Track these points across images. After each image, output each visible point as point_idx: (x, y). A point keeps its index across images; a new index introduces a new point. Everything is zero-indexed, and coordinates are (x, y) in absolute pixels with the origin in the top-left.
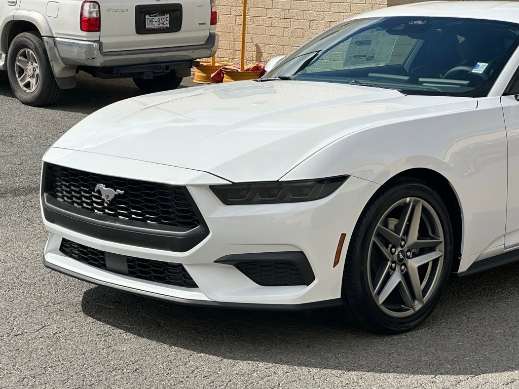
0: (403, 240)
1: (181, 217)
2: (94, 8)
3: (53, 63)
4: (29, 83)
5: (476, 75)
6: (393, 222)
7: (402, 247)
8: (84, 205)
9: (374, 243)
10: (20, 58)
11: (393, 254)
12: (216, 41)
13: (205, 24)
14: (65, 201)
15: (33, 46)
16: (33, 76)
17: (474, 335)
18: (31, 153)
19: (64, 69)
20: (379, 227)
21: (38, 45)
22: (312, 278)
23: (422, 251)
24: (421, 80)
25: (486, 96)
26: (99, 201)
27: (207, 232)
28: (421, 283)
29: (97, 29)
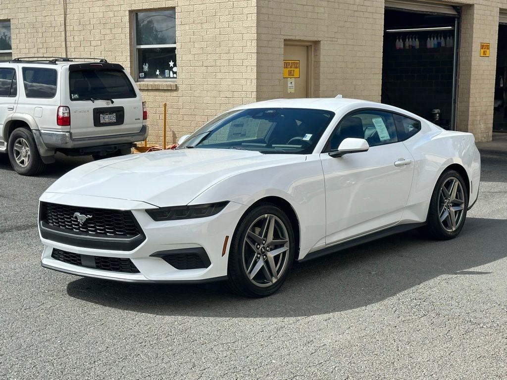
0: (264, 240)
1: (129, 230)
2: (66, 110)
3: (39, 147)
4: (23, 160)
5: (305, 141)
6: (258, 230)
7: (264, 244)
8: (67, 226)
9: (246, 242)
10: (17, 144)
11: (258, 249)
12: (147, 130)
13: (139, 119)
14: (54, 225)
15: (25, 136)
16: (25, 156)
17: (308, 296)
18: (27, 204)
19: (47, 150)
20: (249, 232)
21: (29, 136)
22: (209, 263)
23: (276, 247)
24: (273, 145)
25: (311, 153)
26: (76, 223)
27: (144, 238)
28: (276, 267)
29: (68, 124)
